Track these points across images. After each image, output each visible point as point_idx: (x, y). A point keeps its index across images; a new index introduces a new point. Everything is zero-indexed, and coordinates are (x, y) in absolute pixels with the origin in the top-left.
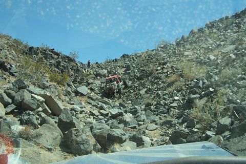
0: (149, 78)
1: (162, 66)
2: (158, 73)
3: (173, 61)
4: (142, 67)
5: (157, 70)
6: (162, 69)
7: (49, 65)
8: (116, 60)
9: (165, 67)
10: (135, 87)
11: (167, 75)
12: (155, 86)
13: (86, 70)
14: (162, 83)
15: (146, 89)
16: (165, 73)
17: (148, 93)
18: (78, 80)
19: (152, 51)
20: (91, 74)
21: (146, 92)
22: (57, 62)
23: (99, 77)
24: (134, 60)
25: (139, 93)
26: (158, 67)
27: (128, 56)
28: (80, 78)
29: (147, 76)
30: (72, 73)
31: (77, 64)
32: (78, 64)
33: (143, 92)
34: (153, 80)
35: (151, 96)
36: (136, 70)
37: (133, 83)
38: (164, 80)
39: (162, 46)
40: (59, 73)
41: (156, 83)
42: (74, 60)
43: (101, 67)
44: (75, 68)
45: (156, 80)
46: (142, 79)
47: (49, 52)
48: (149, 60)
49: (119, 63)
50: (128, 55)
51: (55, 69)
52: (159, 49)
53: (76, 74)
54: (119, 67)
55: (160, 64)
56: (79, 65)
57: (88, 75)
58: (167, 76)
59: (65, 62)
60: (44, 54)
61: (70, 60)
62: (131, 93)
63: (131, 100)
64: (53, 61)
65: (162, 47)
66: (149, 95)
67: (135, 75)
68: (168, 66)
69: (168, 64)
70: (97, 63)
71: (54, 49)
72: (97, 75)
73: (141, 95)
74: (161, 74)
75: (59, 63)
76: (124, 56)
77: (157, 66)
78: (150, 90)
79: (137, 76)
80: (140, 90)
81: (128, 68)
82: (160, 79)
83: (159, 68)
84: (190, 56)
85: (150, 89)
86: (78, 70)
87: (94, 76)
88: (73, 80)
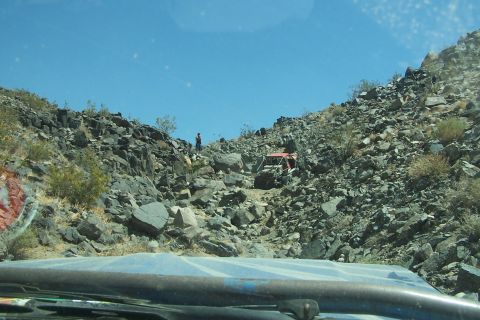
0: (344, 167)
1: (373, 136)
2: (364, 154)
3: (399, 121)
4: (322, 142)
5: (363, 146)
6: (375, 141)
7: (102, 149)
8: (263, 132)
9: (382, 136)
10: (309, 192)
11: (394, 158)
12: (364, 189)
13: (194, 157)
14: (382, 179)
15: (338, 200)
16: (384, 152)
17: (346, 212)
18: (171, 181)
19: (343, 105)
20: (203, 165)
21: (340, 207)
22: (120, 142)
23: (221, 172)
24: (302, 127)
25: (321, 210)
26: (363, 138)
27: (290, 121)
28: (176, 176)
29: (339, 163)
30: (157, 164)
31: (171, 144)
32: (174, 143)
33: (330, 206)
34: (354, 171)
35: (355, 220)
36: (309, 151)
37: (303, 182)
38: (389, 171)
39: (364, 94)
40: (125, 168)
41: (364, 181)
42: (166, 136)
43: (231, 148)
44: (166, 153)
45: (364, 173)
46: (325, 171)
47: (105, 121)
48: (337, 125)
49: (271, 138)
50: (289, 119)
51: (116, 158)
52: (358, 100)
53: (169, 168)
54: (270, 145)
55: (367, 132)
56: (177, 146)
57: (196, 168)
58: (392, 160)
59: (144, 140)
60: (93, 124)
61: (156, 135)
62: (298, 208)
63: (300, 231)
64: (111, 140)
65: (363, 97)
66: (350, 217)
67: (307, 162)
68: (389, 134)
69: (389, 129)
70: (222, 140)
71: (120, 114)
72: (218, 166)
73: (325, 216)
74: (372, 154)
75: (124, 143)
76: (280, 122)
77: (360, 136)
78: (350, 201)
79: (312, 164)
80: (321, 200)
81: (290, 147)
82: (375, 168)
83: (366, 141)
84: (443, 106)
85: (349, 198)
86: (173, 159)
87: (209, 169)
88: (157, 182)
